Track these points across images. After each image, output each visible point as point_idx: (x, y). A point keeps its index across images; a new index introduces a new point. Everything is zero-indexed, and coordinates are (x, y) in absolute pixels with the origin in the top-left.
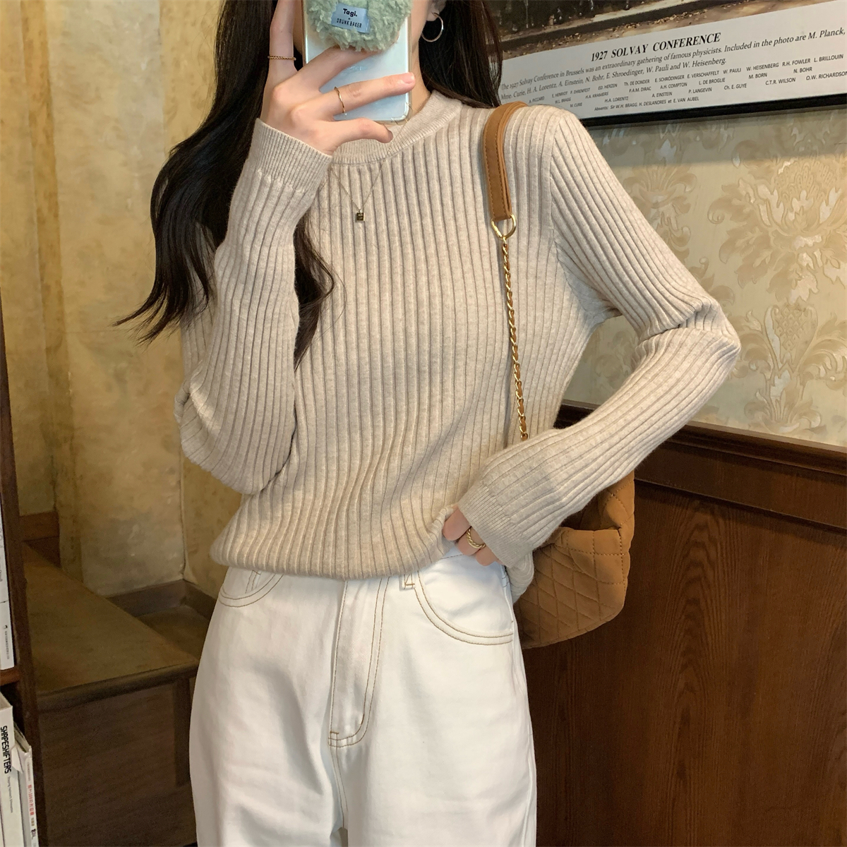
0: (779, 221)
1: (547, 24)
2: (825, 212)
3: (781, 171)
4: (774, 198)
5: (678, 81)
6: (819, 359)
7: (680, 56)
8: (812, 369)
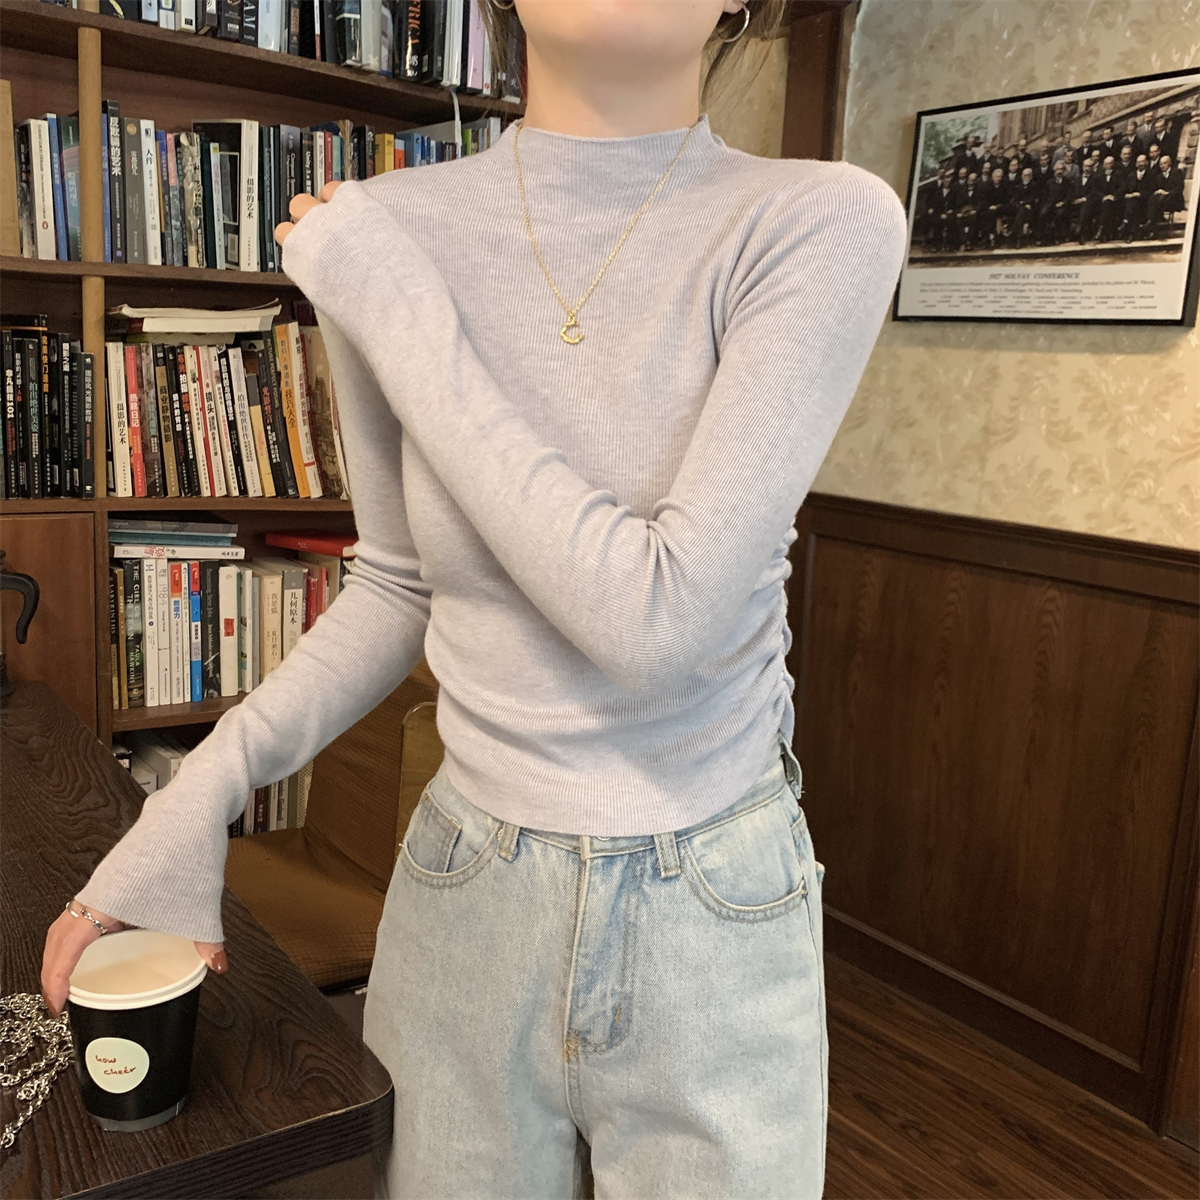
0: (1113, 393)
1: (958, 249)
2: (1141, 391)
3: (1115, 363)
4: (1110, 379)
5: (1050, 300)
6: (1133, 485)
7: (1052, 284)
8: (1128, 491)
